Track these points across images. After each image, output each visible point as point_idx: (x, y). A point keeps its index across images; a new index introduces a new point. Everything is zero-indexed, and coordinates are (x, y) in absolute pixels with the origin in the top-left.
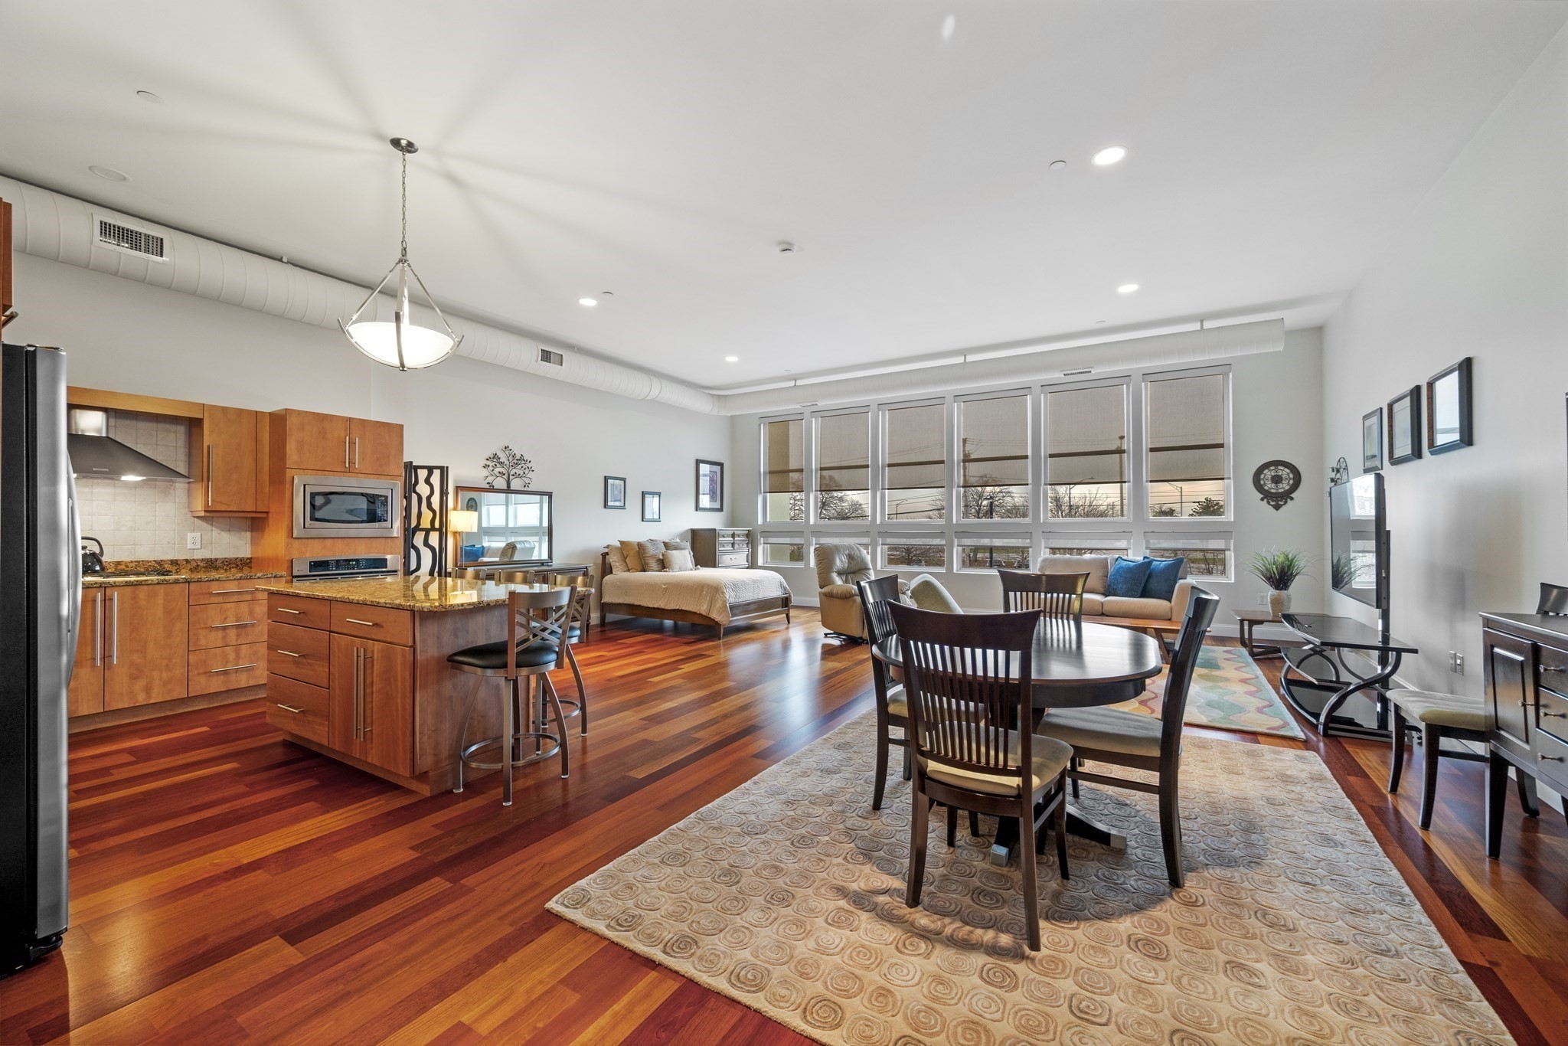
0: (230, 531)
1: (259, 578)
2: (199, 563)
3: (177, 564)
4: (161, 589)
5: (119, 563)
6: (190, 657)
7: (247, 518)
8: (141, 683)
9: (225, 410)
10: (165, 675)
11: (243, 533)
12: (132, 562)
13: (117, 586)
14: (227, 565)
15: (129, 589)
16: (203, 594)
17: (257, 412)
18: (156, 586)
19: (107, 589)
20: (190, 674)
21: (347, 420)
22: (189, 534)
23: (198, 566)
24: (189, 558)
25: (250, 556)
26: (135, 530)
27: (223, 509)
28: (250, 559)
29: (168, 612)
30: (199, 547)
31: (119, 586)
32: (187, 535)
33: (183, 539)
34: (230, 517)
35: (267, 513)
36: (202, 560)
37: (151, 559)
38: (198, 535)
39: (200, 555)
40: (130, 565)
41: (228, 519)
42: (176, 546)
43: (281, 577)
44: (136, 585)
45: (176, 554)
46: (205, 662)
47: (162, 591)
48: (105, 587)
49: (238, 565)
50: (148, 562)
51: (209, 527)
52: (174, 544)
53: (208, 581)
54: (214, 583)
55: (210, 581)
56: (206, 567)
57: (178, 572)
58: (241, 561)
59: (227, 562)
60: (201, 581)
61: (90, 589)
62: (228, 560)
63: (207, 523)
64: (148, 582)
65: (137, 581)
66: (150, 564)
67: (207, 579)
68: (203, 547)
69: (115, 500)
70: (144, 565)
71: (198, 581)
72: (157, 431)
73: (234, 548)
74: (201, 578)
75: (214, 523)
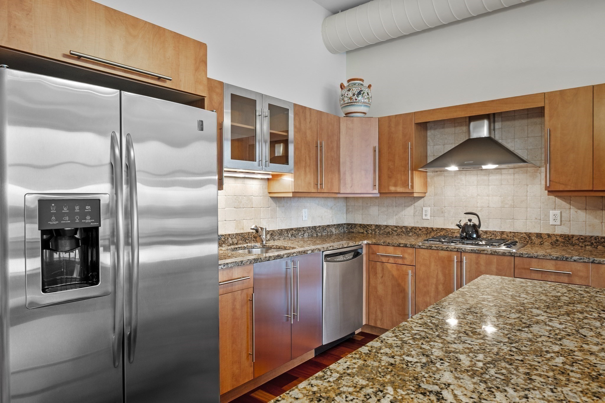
0: (586, 209)
1: (575, 261)
2: (558, 238)
3: (541, 237)
4: (495, 259)
5: (502, 233)
12: (510, 232)
13: (466, 252)
14: (583, 243)
15: (474, 256)
16: (525, 269)
18: (491, 256)
19: (462, 253)
22: (551, 211)
23: (557, 240)
24: (550, 233)
26: (514, 207)
27: (561, 189)
30: (559, 224)
31: (467, 252)
32: (549, 213)
33: (547, 216)
34: (586, 197)
36: (561, 236)
37: (523, 231)
38: (558, 212)
40: (509, 235)
41: (584, 199)
42: (542, 222)
44: (477, 253)
45: (542, 229)
47: (495, 260)
48: (461, 252)
49: (592, 243)
50: (522, 233)
51: (568, 206)
52: (540, 220)
53: (528, 257)
54: (534, 260)
55: (530, 257)
56: (564, 243)
57: (541, 244)
58: (596, 239)
59: (582, 239)
60: (522, 257)
61: (452, 252)
62: (583, 238)
63: (565, 202)
64: (486, 252)
65: (478, 250)
66: (522, 235)
67: (527, 255)
68: (562, 224)
69: (502, 184)
70: (518, 236)
71: (520, 256)
72: (528, 126)
73: (590, 226)
74: (522, 254)
75: (572, 202)
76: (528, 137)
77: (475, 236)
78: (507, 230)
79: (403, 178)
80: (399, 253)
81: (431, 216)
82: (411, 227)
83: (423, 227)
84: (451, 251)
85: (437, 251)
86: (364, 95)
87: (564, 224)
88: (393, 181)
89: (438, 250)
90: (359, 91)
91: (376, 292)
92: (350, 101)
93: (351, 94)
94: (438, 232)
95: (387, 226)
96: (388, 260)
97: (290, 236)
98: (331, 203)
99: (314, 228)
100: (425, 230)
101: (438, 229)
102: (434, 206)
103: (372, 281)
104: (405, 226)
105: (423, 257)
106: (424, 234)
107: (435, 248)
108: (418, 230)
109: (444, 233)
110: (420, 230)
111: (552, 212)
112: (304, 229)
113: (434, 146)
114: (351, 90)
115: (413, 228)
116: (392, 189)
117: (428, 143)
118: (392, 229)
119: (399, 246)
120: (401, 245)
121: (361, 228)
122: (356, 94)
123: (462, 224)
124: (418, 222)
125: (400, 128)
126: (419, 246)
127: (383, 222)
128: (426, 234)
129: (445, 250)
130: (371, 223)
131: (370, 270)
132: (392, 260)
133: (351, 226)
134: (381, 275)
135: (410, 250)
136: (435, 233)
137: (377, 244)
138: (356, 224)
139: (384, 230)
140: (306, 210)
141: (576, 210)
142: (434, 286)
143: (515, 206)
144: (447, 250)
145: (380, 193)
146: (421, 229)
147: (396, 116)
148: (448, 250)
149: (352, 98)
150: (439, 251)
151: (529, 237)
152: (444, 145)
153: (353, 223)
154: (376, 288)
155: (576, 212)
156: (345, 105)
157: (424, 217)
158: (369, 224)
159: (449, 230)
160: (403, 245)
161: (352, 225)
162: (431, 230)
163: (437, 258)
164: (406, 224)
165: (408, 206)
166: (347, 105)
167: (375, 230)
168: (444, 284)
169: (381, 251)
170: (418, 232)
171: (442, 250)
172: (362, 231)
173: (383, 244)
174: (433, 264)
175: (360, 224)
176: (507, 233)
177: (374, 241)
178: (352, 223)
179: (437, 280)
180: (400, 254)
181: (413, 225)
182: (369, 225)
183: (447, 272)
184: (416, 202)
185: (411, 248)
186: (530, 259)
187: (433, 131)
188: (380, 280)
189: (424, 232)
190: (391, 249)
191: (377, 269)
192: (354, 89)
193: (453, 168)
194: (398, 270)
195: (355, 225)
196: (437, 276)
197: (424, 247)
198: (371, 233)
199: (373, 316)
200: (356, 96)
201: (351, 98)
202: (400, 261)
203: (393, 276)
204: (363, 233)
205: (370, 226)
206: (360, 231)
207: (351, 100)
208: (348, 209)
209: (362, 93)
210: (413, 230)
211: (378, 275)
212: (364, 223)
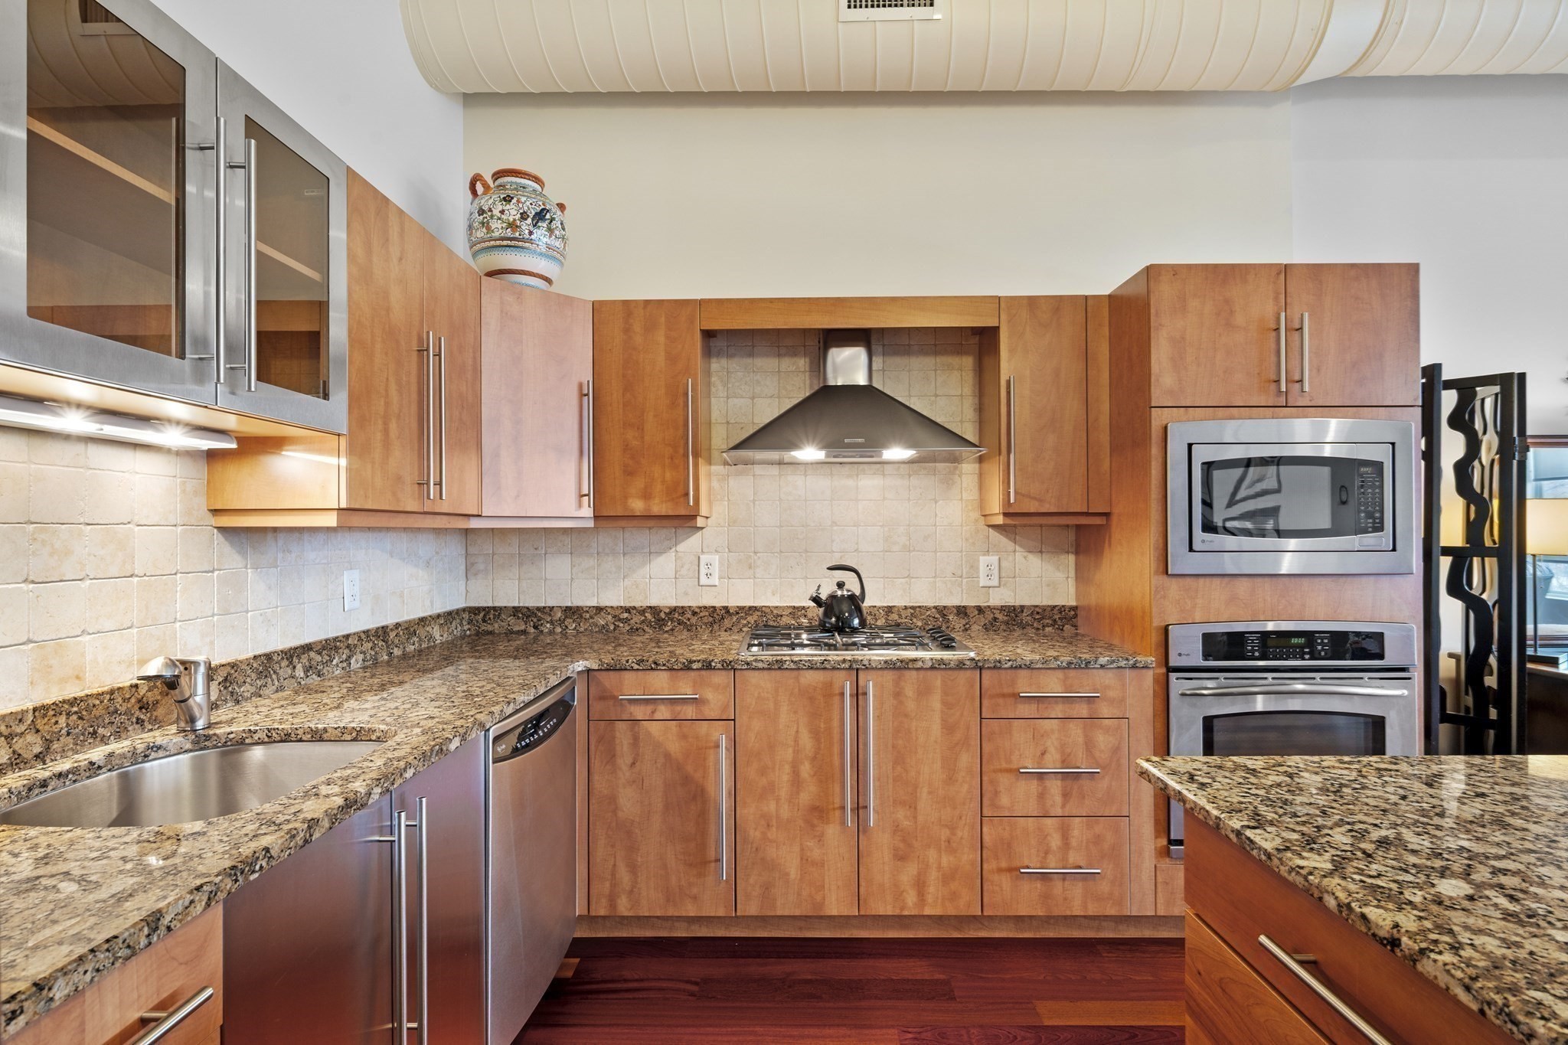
0: (1041, 552)
1: (1102, 666)
2: (997, 616)
3: (966, 614)
4: (937, 679)
5: (889, 610)
6: (985, 829)
7: (1068, 526)
8: (910, 871)
9: (1032, 301)
10: (945, 860)
11: (1063, 557)
12: (906, 608)
13: (873, 668)
14: (1039, 620)
15: (889, 676)
16: (1004, 696)
17: (1086, 297)
18: (929, 673)
19: (860, 672)
20: (985, 866)
21: (1279, 274)
22: (981, 558)
23: (995, 619)
24: (982, 604)
25: (1074, 603)
26: (910, 551)
27: (1032, 510)
28: (1074, 608)
29: (949, 728)
30: (996, 584)
31: (876, 668)
32: (979, 561)
33: (974, 567)
34: (1041, 526)
35: (1107, 515)
36: (1002, 609)
37: (931, 603)
38: (994, 559)
39: (1000, 598)
40: (904, 614)
41: (1040, 530)
42: (965, 580)
43: (1146, 667)
44: (900, 668)
45: (965, 596)
46: (1009, 845)
47: (938, 683)
48: (857, 669)
49: (1055, 621)
50: (928, 609)
51: (1011, 545)
52: (961, 577)
53: (1011, 667)
54: (1023, 673)
55: (1016, 667)
56: (1007, 623)
57: (966, 630)
58: (1061, 613)
59: (1038, 613)
60: (1000, 668)
61: (836, 672)
62: (1040, 611)
63: (1007, 537)
64: (920, 665)
65: (902, 662)
66: (928, 613)
67: (1010, 663)
68: (1002, 583)
69: (884, 499)
70: (921, 615)
71: (995, 667)
72: (936, 370)
73: (1048, 585)
74: (1000, 662)
75: (1017, 537)
76: (936, 396)
77: (856, 622)
78: (899, 602)
79: (668, 475)
80: (685, 688)
81: (720, 578)
82: (669, 608)
83: (701, 605)
84: (834, 668)
85: (796, 672)
86: (553, 225)
87: (1005, 585)
88: (639, 483)
89: (798, 669)
90: (539, 209)
91: (615, 812)
92: (509, 233)
93: (513, 212)
94: (742, 617)
95: (599, 609)
96: (653, 712)
97: (302, 675)
98: (426, 547)
99: (382, 632)
100: (707, 614)
101: (742, 608)
102: (730, 551)
103: (600, 784)
104: (654, 607)
105: (756, 695)
106: (706, 624)
107: (792, 666)
108: (689, 615)
109: (755, 617)
110: (694, 613)
111: (984, 560)
112: (350, 641)
113: (728, 398)
114: (514, 201)
115: (674, 610)
116: (637, 506)
117: (713, 389)
118: (615, 617)
119: (687, 667)
120: (695, 666)
121: (518, 618)
122: (531, 216)
123: (824, 596)
124: (686, 594)
125: (660, 337)
126: (748, 664)
127: (585, 597)
128: (711, 625)
129: (817, 669)
130: (550, 604)
131: (592, 748)
132: (663, 712)
133: (485, 616)
134: (629, 760)
135: (720, 678)
136: (735, 619)
137: (618, 667)
138: (501, 608)
139: (591, 621)
140: (356, 574)
141: (1026, 554)
142: (787, 768)
143: (911, 549)
144: (825, 668)
145: (596, 517)
146: (698, 610)
147: (647, 302)
148: (827, 666)
149: (517, 226)
150: (801, 672)
151: (944, 616)
152: (753, 398)
153: (490, 604)
154: (612, 799)
155: (1025, 557)
156: (492, 243)
157: (704, 580)
158: (543, 605)
159: (768, 610)
160: (699, 665)
161: (488, 612)
162: (723, 611)
163: (797, 690)
164: (653, 602)
165: (660, 553)
166: (498, 243)
167: (561, 622)
168: (814, 759)
169: (630, 686)
170: (689, 619)
171: (812, 668)
172: (523, 627)
173: (636, 667)
174: (784, 708)
175: (514, 607)
176: (899, 611)
177: (607, 659)
178: (485, 605)
179: (796, 752)
180: (689, 691)
181: (673, 603)
182: (544, 608)
183: (822, 726)
184: (683, 541)
185: (724, 673)
186: (1013, 671)
187: (724, 361)
188: (628, 774)
189: (705, 620)
190: (660, 681)
191: (617, 741)
192: (523, 199)
193: (810, 453)
194: (684, 737)
195: (498, 611)
196: (796, 741)
197: (760, 665)
198: (551, 632)
199: (602, 888)
200: (529, 221)
201: (512, 225)
202: (690, 712)
203: (667, 756)
204: (524, 632)
205: (548, 610)
206: (516, 629)
207: (514, 231)
208: (473, 564)
209: (548, 216)
210: (676, 615)
211: (620, 761)
212: (526, 605)
